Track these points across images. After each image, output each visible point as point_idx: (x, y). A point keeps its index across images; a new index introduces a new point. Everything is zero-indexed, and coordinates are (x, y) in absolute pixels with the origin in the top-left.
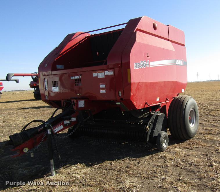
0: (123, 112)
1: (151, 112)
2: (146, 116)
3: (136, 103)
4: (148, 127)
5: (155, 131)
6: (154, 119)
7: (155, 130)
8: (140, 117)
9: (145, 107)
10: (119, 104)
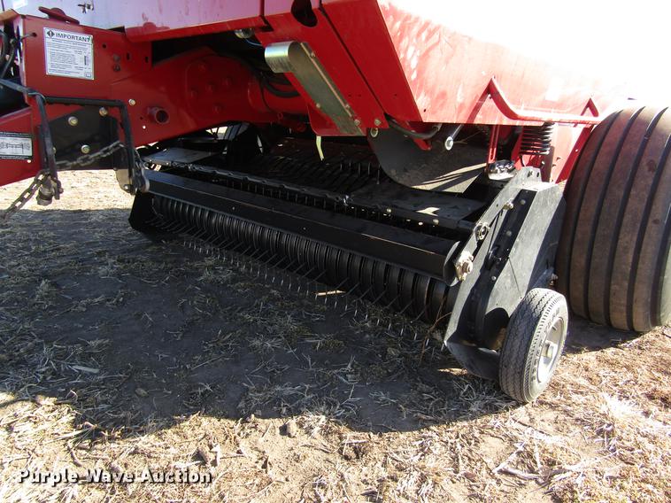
0: (319, 140)
1: (492, 166)
2: (461, 188)
3: (425, 57)
4: (465, 256)
5: (503, 281)
6: (505, 212)
7: (502, 275)
8: (429, 187)
9: (479, 120)
10: (279, 61)
